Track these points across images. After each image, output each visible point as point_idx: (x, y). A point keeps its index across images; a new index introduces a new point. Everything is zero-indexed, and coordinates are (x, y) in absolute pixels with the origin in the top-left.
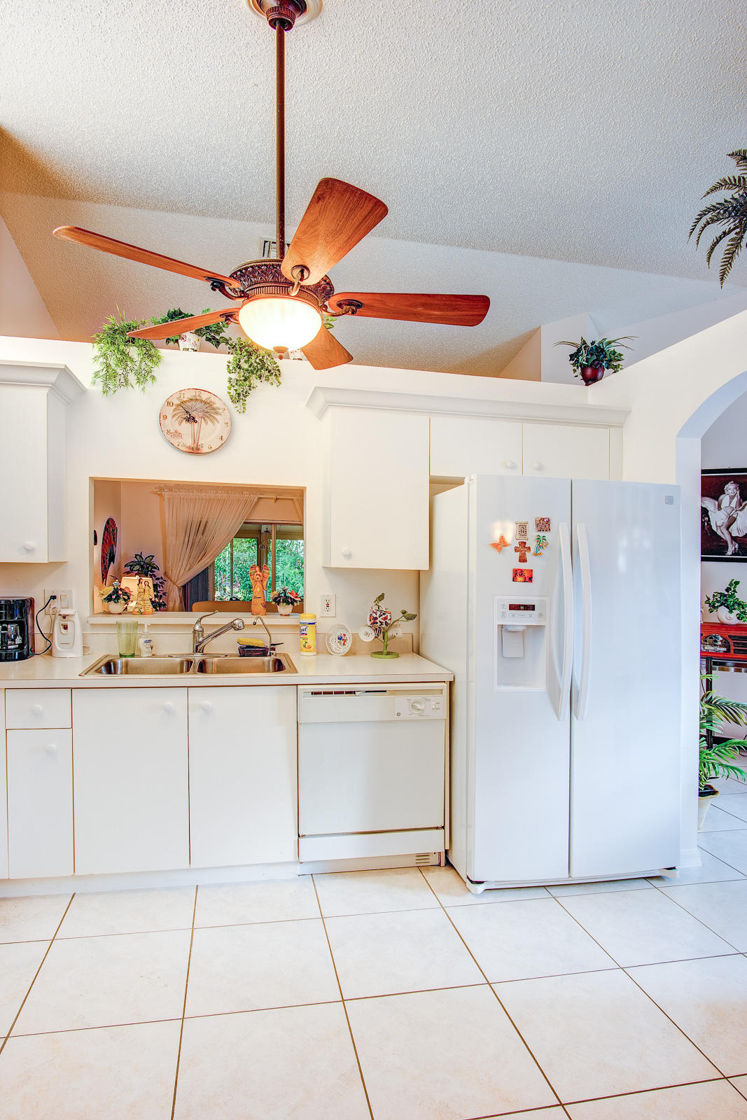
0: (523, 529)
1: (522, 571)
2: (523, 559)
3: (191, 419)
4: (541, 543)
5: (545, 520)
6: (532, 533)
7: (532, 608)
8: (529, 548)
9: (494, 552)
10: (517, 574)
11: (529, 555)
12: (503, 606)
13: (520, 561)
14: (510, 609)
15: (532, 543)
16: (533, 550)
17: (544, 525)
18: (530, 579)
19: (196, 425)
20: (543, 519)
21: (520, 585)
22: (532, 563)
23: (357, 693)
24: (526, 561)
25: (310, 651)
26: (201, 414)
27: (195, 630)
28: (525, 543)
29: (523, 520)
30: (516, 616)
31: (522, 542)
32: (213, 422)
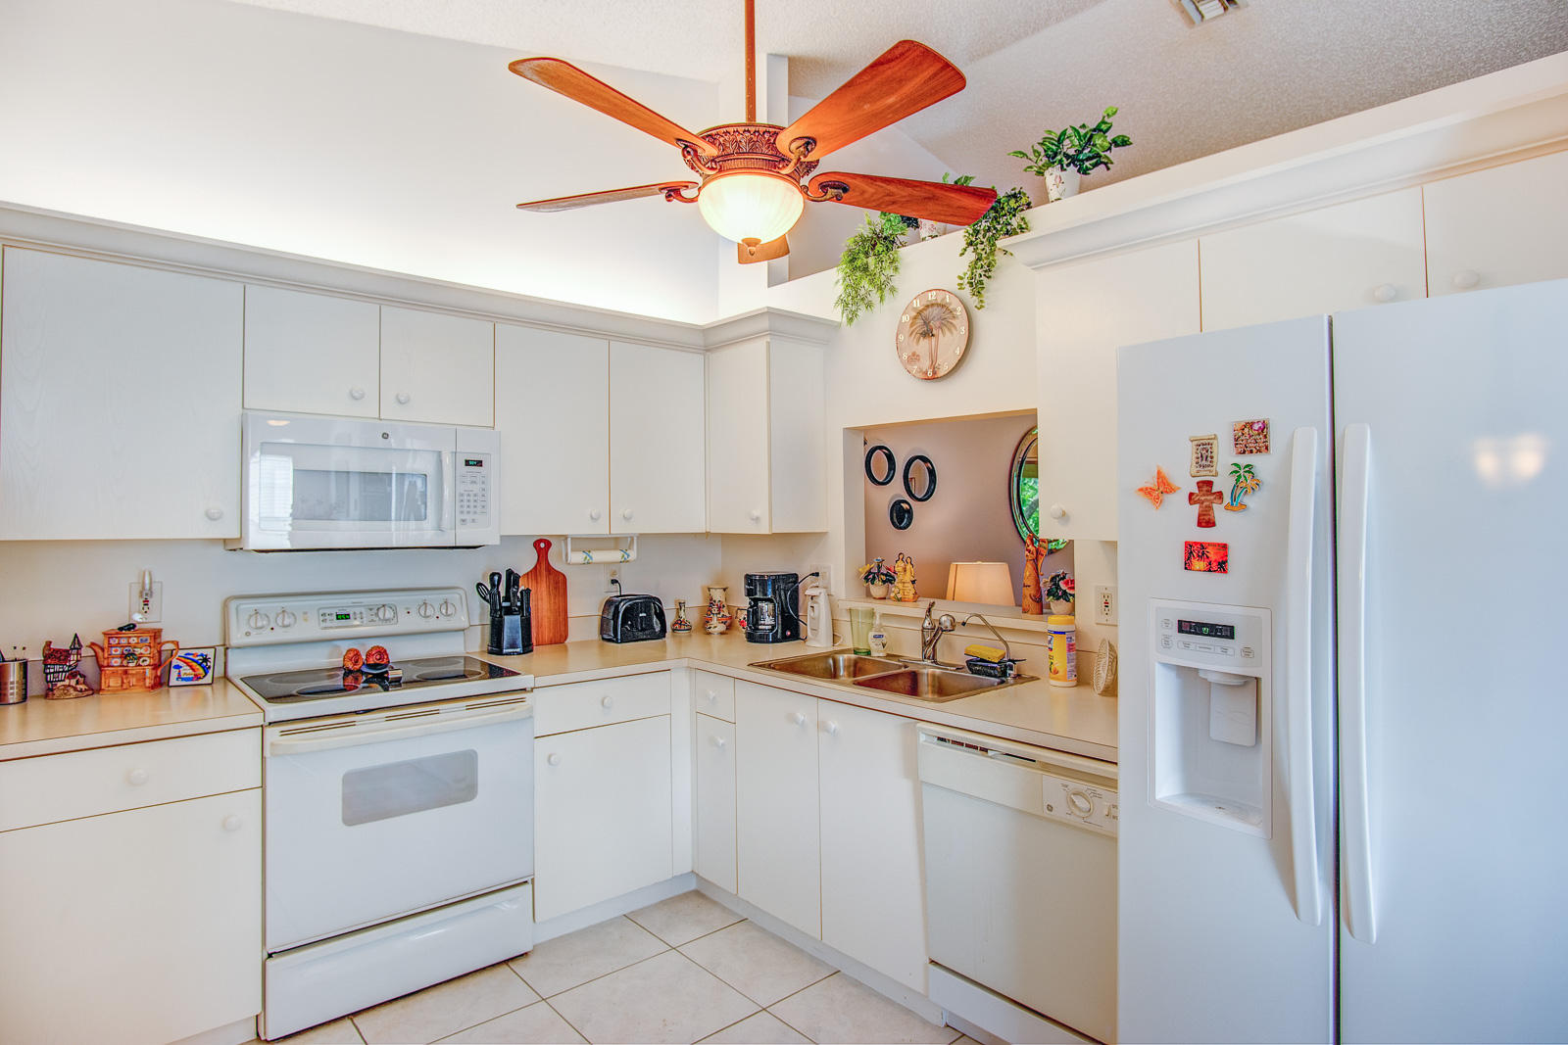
0: (1204, 453)
1: (1202, 546)
2: (1206, 521)
3: (928, 333)
4: (1244, 478)
5: (1256, 427)
6: (1226, 456)
7: (1226, 632)
8: (1220, 494)
9: (1144, 504)
10: (1194, 552)
11: (1219, 512)
12: (1167, 622)
13: (1200, 524)
14: (1181, 630)
15: (1223, 483)
16: (1227, 499)
17: (1253, 437)
18: (1222, 566)
19: (933, 339)
20: (1251, 425)
21: (1201, 580)
22: (1228, 527)
23: (990, 753)
24: (1214, 525)
25: (1058, 679)
26: (938, 324)
27: (924, 628)
28: (1210, 484)
29: (1203, 433)
30: (1192, 647)
31: (1204, 482)
32: (949, 330)
